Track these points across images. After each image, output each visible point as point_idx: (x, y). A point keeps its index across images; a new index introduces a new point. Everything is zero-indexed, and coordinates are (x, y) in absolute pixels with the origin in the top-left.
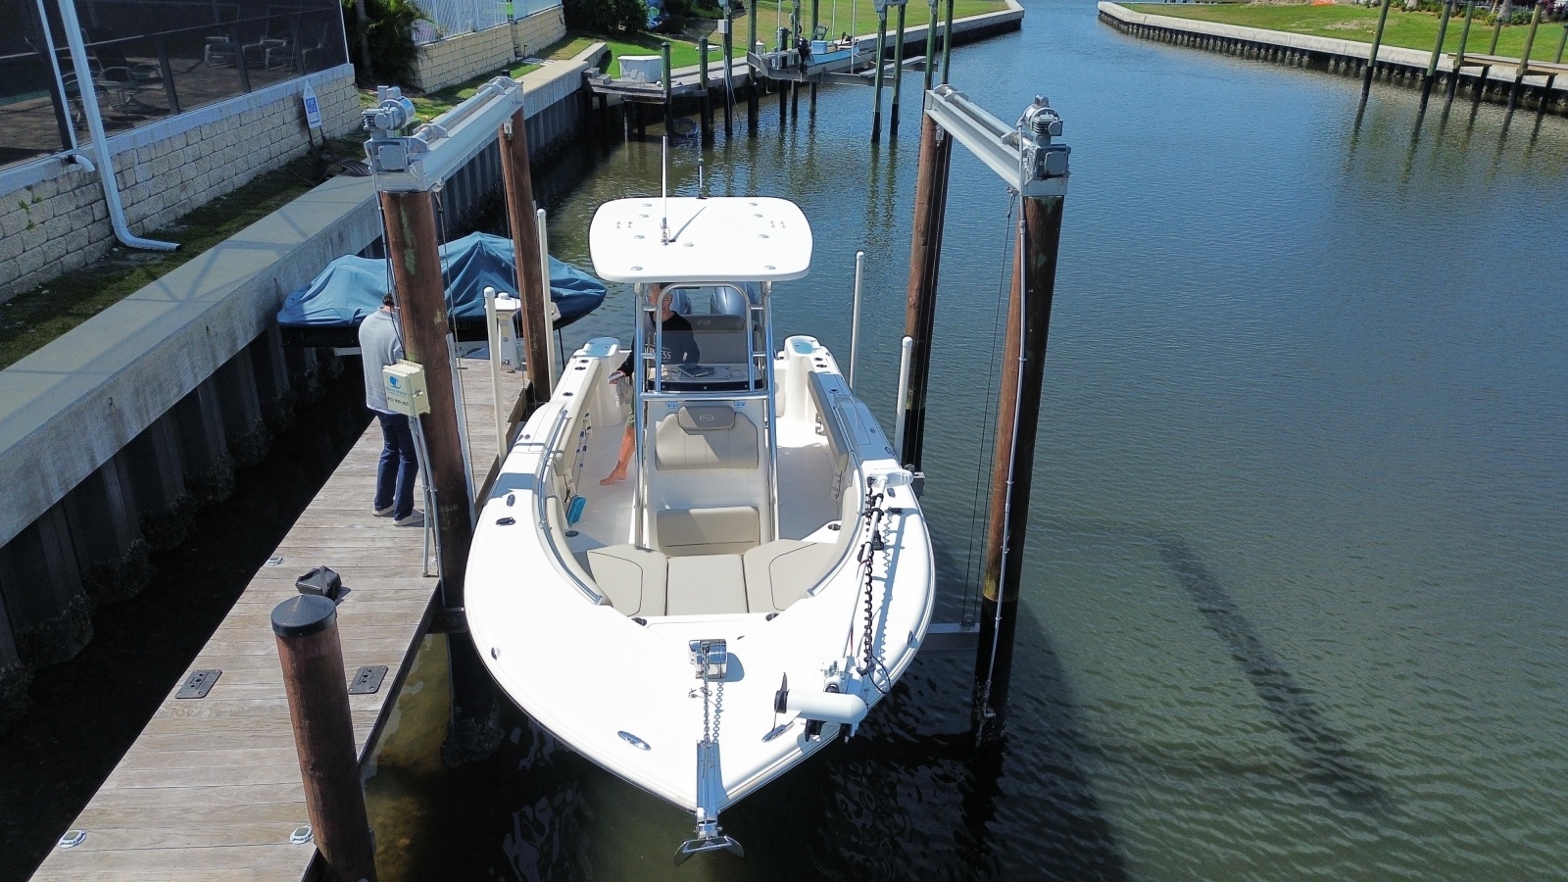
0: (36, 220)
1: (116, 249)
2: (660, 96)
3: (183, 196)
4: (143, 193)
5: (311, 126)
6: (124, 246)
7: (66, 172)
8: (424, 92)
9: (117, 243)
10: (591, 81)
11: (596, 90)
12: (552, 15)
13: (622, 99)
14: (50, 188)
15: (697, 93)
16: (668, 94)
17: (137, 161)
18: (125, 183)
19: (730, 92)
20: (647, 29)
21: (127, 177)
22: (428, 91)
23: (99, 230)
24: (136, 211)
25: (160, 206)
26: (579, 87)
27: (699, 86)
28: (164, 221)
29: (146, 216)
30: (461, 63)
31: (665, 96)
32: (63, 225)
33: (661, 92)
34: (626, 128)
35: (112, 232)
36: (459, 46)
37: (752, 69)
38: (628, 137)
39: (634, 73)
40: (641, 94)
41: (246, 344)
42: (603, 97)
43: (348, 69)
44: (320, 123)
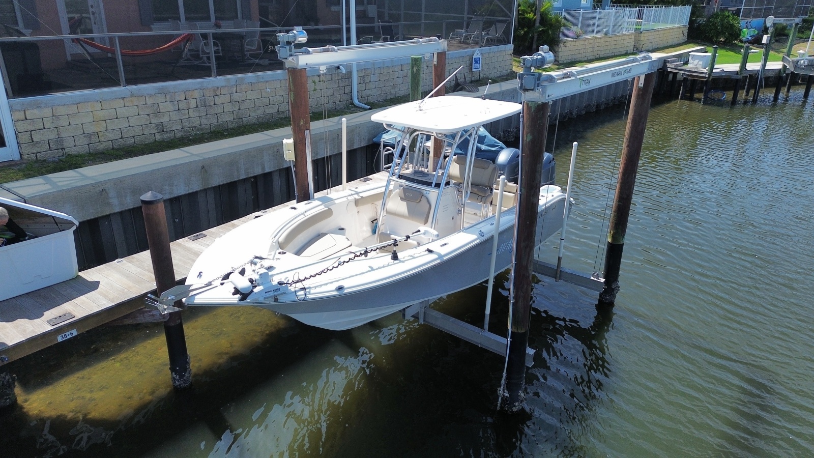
0: (317, 88)
1: (351, 106)
2: (704, 75)
3: (392, 91)
4: (372, 86)
5: (473, 70)
6: (354, 105)
7: (337, 72)
8: (558, 62)
9: (352, 103)
10: (668, 65)
11: (669, 70)
12: (675, 30)
13: (682, 76)
14: (328, 77)
15: (735, 77)
16: (710, 75)
17: (373, 73)
18: (364, 81)
19: (761, 79)
20: (741, 41)
21: (366, 79)
22: (560, 62)
23: (346, 97)
24: (364, 93)
25: (379, 93)
26: (661, 67)
27: (737, 72)
28: (379, 99)
29: (370, 95)
30: (591, 50)
31: (707, 76)
32: (330, 92)
33: (706, 73)
34: (681, 92)
35: (352, 99)
36: (592, 41)
37: (785, 67)
38: (681, 97)
39: (697, 61)
40: (694, 74)
41: (359, 147)
42: (675, 74)
43: (510, 47)
44: (480, 69)
